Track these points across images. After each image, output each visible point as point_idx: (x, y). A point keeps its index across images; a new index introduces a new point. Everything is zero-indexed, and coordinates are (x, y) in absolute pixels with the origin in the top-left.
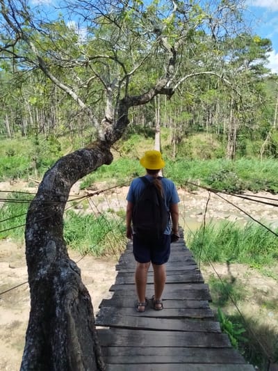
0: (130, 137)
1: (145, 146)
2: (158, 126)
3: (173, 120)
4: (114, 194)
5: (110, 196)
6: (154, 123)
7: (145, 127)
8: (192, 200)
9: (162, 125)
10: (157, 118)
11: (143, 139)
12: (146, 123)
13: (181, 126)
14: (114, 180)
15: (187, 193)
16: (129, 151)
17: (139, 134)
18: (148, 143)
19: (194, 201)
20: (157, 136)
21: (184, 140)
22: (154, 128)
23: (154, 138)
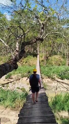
0: (27, 57)
1: (33, 60)
2: (38, 52)
3: (44, 50)
4: (20, 81)
5: (18, 82)
6: (37, 51)
7: (33, 53)
8: (53, 83)
9: (40, 52)
10: (38, 49)
11: (32, 57)
12: (33, 51)
13: (48, 52)
14: (20, 75)
15: (51, 80)
16: (26, 62)
17: (31, 55)
18: (35, 59)
19: (54, 83)
20: (38, 56)
21: (49, 58)
22: (37, 53)
23: (37, 57)
